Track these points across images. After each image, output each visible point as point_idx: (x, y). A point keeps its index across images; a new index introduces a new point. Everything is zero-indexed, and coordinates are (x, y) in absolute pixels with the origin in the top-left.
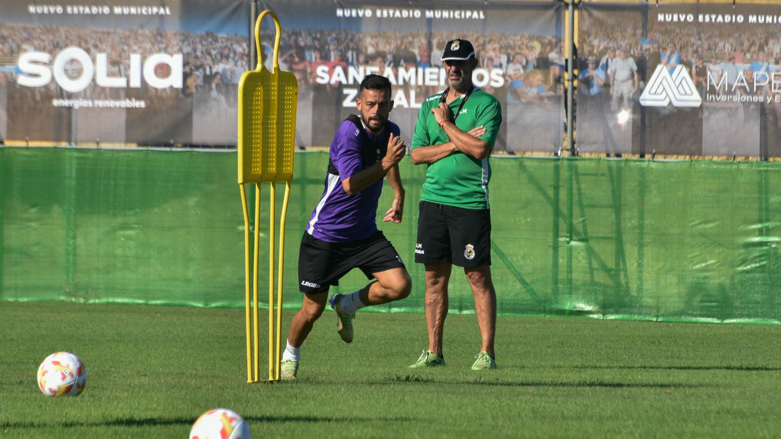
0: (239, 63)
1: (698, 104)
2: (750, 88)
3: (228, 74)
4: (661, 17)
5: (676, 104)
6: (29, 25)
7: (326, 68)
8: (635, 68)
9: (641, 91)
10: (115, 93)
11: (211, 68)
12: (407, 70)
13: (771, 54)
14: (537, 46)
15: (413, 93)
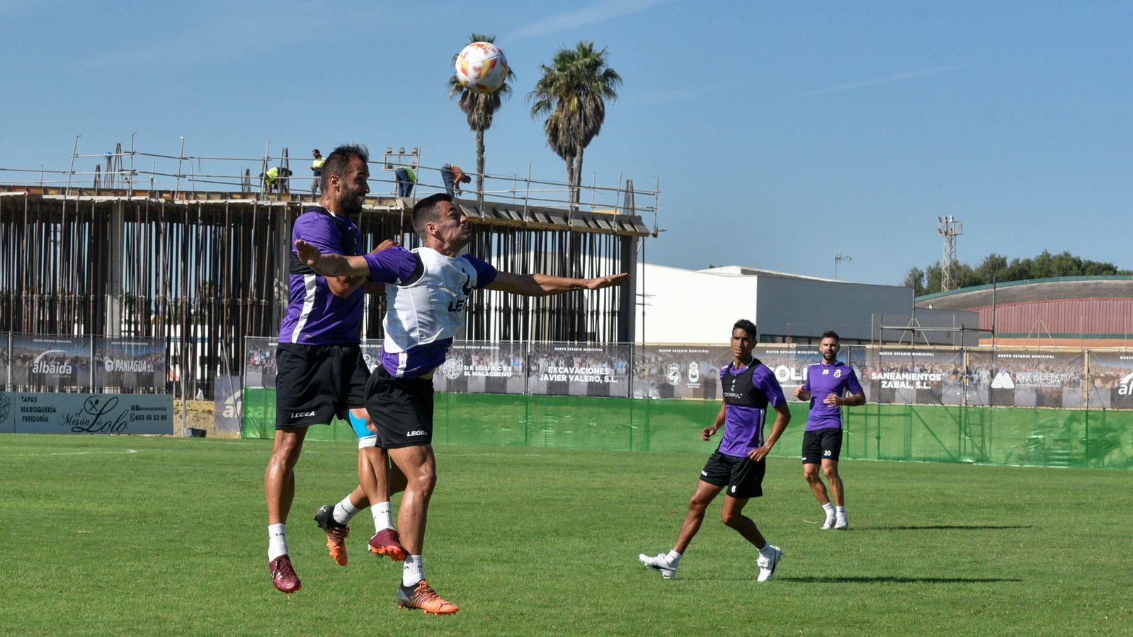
1: (1013, 387)
2: (1032, 381)
4: (999, 356)
5: (1005, 387)
6: (767, 358)
7: (875, 373)
8: (989, 374)
9: (991, 383)
10: (798, 382)
13: (1040, 369)
14: (953, 366)
15: (907, 383)
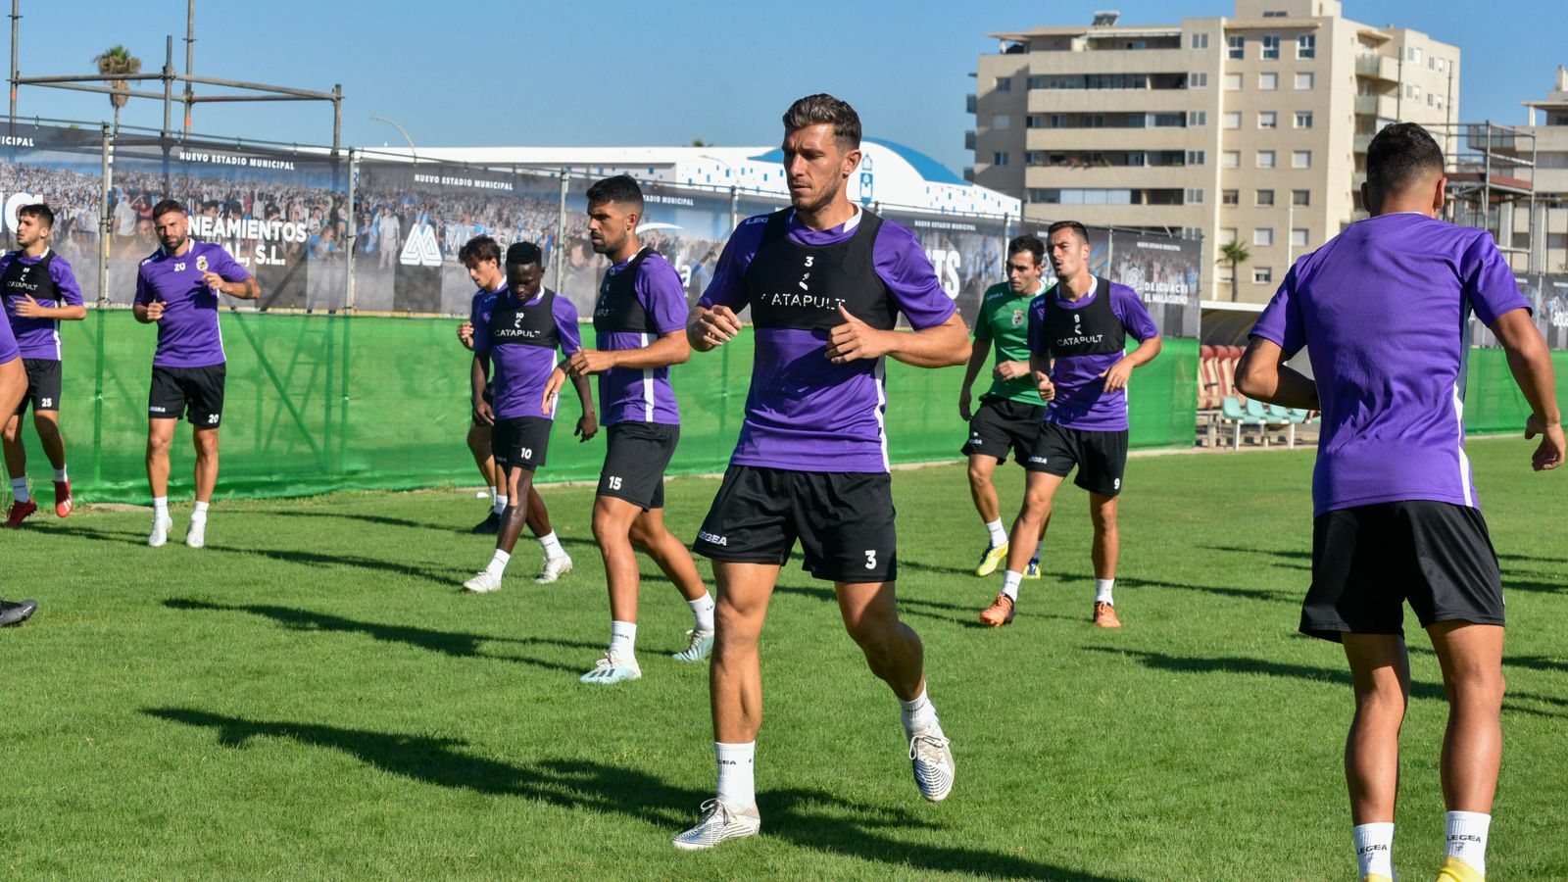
0: (93, 208)
1: (438, 264)
3: (83, 219)
4: (417, 178)
5: (425, 263)
8: (398, 227)
11: (68, 212)
12: (234, 221)
15: (238, 247)
